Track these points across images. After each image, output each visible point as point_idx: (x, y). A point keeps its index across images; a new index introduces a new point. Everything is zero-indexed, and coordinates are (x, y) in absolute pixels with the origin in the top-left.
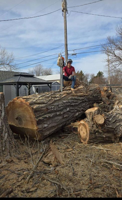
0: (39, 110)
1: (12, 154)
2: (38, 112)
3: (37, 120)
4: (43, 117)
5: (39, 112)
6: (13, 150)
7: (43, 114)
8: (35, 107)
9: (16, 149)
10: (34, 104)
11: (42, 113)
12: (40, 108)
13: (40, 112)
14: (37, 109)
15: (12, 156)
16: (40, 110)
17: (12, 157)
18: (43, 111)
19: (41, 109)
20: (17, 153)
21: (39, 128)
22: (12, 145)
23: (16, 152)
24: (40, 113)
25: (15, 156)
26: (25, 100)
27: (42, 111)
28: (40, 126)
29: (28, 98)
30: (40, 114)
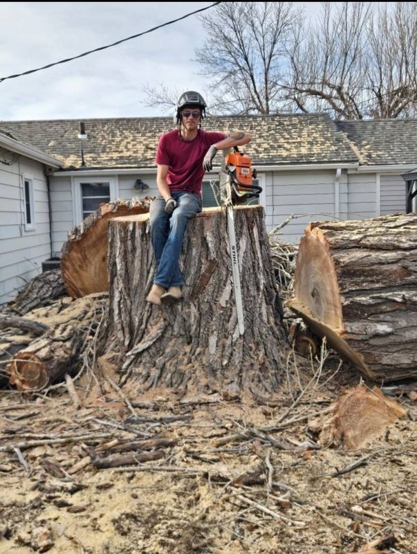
0: (364, 271)
1: (246, 384)
2: (360, 276)
3: (346, 303)
4: (373, 298)
5: (362, 278)
6: (252, 373)
7: (377, 285)
8: (346, 258)
9: (261, 375)
10: (353, 247)
11: (378, 282)
12: (373, 264)
13: (366, 276)
14: (359, 265)
15: (245, 388)
16: (372, 270)
17: (244, 393)
18: (380, 277)
19: (375, 267)
20: (260, 385)
21: (349, 331)
22: (253, 361)
23: (259, 381)
24: (363, 282)
25: (253, 391)
26: (324, 234)
27: (377, 275)
28: (356, 326)
29: (342, 227)
30: (364, 284)
